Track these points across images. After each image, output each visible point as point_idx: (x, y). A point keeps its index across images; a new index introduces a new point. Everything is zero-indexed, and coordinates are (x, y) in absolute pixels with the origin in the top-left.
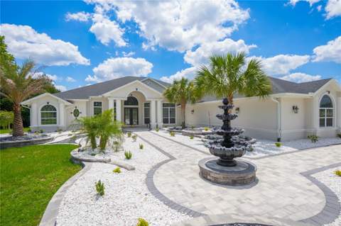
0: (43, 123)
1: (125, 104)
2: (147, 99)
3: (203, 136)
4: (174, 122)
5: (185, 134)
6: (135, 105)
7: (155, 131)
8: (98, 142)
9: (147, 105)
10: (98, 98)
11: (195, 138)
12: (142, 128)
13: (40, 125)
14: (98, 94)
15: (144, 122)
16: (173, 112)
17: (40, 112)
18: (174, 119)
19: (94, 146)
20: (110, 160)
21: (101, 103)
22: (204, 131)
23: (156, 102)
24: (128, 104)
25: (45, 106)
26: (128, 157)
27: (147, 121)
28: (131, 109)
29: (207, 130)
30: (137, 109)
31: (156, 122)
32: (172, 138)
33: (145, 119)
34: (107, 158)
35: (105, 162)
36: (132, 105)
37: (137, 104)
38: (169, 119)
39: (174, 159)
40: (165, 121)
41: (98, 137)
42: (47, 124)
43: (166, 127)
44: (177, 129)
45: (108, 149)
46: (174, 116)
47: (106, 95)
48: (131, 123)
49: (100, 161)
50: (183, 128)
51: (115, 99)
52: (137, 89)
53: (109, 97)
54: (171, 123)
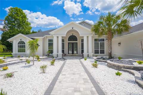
0: (19, 52)
2: (81, 36)
4: (103, 54)
5: (110, 66)
6: (75, 41)
9: (82, 41)
13: (17, 53)
17: (17, 45)
18: (104, 50)
23: (88, 37)
24: (70, 41)
25: (20, 42)
28: (73, 43)
29: (140, 63)
30: (77, 43)
31: (88, 52)
33: (81, 50)
36: (74, 41)
37: (77, 40)
38: (99, 51)
40: (96, 52)
42: (21, 52)
44: (104, 59)
46: (104, 48)
48: (73, 53)
50: (109, 59)
51: (58, 36)
52: (73, 28)
53: (54, 34)
54: (100, 53)
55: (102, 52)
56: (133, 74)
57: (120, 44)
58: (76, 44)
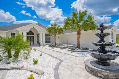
1: (27, 35)
2: (39, 32)
3: (67, 48)
4: (50, 43)
6: (32, 35)
7: (43, 47)
8: (13, 53)
9: (38, 35)
10: (13, 31)
11: (64, 49)
12: (36, 45)
14: (13, 29)
15: (36, 43)
16: (49, 38)
18: (50, 41)
19: (10, 56)
20: (23, 67)
21: (15, 33)
22: (66, 46)
24: (29, 35)
26: (36, 62)
27: (38, 42)
28: (30, 37)
29: (67, 45)
31: (43, 42)
32: (52, 49)
33: (37, 41)
34: (20, 65)
35: (19, 69)
36: (31, 35)
38: (48, 41)
39: (63, 61)
40: (46, 42)
41: (13, 50)
43: (47, 45)
44: (53, 45)
45: (20, 57)
46: (50, 40)
47: (18, 29)
49: (15, 69)
50: (55, 45)
51: (23, 31)
52: (34, 27)
53: (20, 30)
54: (49, 43)
55: (49, 42)
56: (66, 49)
57: (58, 38)
58: (33, 37)
